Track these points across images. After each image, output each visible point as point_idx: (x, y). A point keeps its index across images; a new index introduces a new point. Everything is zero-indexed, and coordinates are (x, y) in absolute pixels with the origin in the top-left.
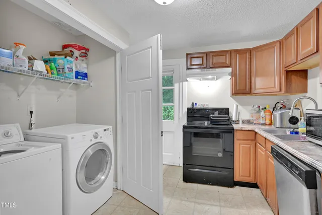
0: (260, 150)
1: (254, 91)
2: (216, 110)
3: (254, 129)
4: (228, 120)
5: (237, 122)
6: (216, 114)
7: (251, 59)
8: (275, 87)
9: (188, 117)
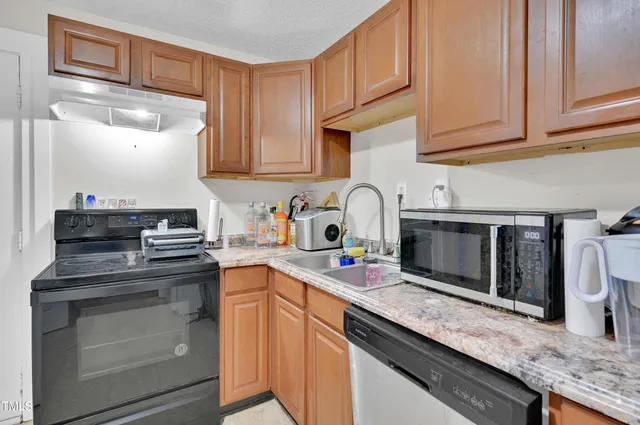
0: (282, 311)
1: (257, 169)
2: (160, 214)
3: (265, 261)
4: (201, 242)
5: (217, 245)
6: (163, 228)
7: (250, 88)
8: (301, 162)
9: (58, 242)
